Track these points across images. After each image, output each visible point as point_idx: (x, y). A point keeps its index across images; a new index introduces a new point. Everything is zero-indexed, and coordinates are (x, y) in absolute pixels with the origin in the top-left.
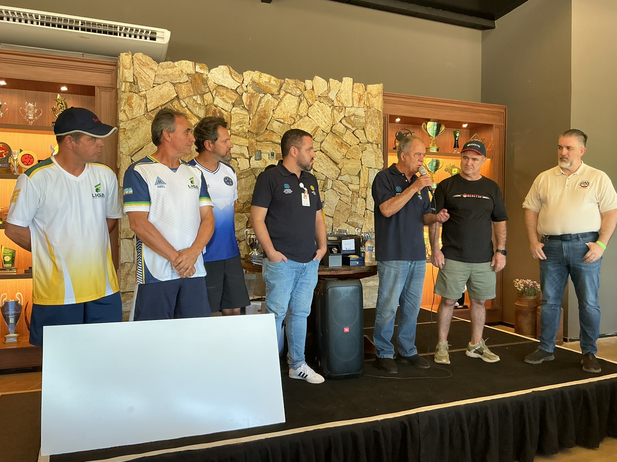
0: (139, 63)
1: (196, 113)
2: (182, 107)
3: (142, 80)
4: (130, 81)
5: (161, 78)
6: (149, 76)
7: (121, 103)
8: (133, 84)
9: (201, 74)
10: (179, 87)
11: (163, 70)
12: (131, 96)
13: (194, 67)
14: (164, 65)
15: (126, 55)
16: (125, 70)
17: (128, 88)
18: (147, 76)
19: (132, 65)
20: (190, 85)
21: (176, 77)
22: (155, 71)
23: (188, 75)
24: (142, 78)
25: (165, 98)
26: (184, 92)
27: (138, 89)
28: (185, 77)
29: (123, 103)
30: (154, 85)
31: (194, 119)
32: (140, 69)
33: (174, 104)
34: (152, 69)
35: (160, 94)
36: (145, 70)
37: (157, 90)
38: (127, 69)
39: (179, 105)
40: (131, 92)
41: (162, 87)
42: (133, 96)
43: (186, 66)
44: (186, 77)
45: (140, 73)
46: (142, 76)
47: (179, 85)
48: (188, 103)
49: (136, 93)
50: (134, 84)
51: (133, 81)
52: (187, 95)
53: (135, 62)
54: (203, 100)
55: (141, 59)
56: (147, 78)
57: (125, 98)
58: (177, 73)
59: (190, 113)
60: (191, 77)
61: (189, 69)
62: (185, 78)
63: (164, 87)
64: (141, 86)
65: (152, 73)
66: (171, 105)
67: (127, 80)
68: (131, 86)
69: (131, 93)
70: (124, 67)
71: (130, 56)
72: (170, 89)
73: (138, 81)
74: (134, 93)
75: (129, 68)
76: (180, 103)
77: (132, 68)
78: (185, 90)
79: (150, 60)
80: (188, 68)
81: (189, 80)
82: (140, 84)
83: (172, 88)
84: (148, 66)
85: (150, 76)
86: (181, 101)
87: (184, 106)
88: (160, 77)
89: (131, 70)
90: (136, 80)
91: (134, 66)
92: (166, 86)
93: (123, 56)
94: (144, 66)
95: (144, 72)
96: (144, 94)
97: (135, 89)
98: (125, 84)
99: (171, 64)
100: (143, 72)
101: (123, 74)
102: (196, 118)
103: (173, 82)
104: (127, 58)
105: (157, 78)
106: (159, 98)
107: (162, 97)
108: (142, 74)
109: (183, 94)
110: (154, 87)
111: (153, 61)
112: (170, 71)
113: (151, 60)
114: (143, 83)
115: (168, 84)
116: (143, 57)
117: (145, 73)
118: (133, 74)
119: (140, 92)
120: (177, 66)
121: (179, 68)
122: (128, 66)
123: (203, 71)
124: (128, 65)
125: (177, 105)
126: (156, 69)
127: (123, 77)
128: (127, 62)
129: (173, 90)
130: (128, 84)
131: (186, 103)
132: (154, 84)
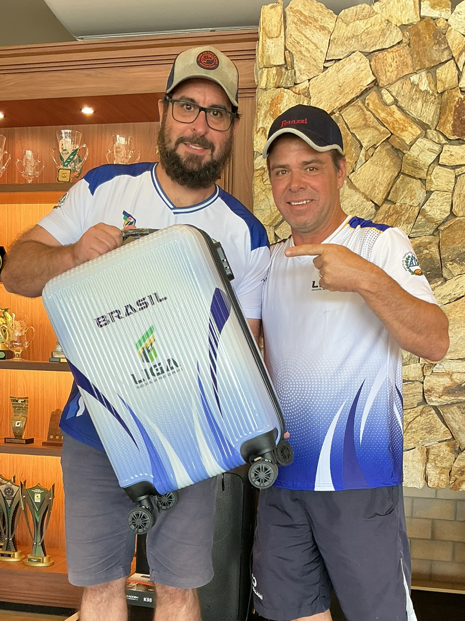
0: (295, 21)
1: (414, 115)
2: (385, 104)
3: (303, 58)
4: (278, 64)
5: (342, 44)
6: (315, 45)
7: (258, 114)
8: (284, 70)
9: (434, 19)
10: (379, 59)
11: (347, 26)
12: (278, 97)
13: (418, 6)
14: (350, 14)
15: (272, 7)
16: (268, 40)
17: (274, 79)
18: (311, 47)
19: (283, 26)
20: (404, 51)
21: (375, 37)
22: (329, 32)
23: (403, 27)
24: (301, 53)
25: (348, 90)
26: (391, 70)
27: (292, 78)
28: (394, 34)
29: (263, 112)
30: (327, 65)
31: (410, 128)
32: (298, 33)
33: (367, 102)
34: (323, 28)
35: (337, 82)
36: (308, 33)
37: (331, 75)
38: (272, 38)
39: (377, 101)
40: (279, 87)
41: (343, 66)
42: (282, 96)
43: (398, 9)
44: (398, 32)
45: (298, 43)
46: (303, 49)
47: (380, 55)
48: (398, 93)
49: (288, 88)
50: (286, 68)
51: (283, 62)
52: (398, 74)
53: (289, 19)
54: (435, 80)
55: (302, 10)
56: (311, 51)
57: (266, 101)
58: (377, 28)
59: (402, 117)
60: (409, 31)
61: (406, 13)
62: (396, 36)
63: (347, 66)
64: (299, 70)
65: (323, 37)
66: (360, 104)
67: (272, 63)
68: (279, 74)
69: (279, 90)
70: (267, 35)
71: (279, 9)
72: (359, 68)
73: (295, 62)
74: (285, 88)
75: (276, 35)
76: (381, 97)
77: (283, 33)
78: (394, 64)
79: (320, 9)
80: (404, 12)
81: (405, 40)
82: (299, 66)
83: (363, 64)
84: (315, 24)
85: (319, 44)
86: (384, 91)
87: (388, 102)
88: (339, 42)
89: (280, 38)
90: (289, 60)
91: (287, 30)
92: (352, 61)
93: (266, 11)
94: (306, 24)
95: (306, 37)
96: (304, 87)
97: (287, 79)
98: (268, 71)
99: (363, 9)
100: (304, 38)
101: (263, 52)
102: (414, 127)
103: (367, 50)
104: (274, 13)
105: (334, 46)
106: (335, 92)
107: (341, 89)
108: (302, 43)
109: (388, 74)
110: (325, 68)
111: (326, 11)
112: (361, 25)
113: (322, 7)
114: (304, 64)
115: (357, 56)
116: (305, 6)
117: (308, 41)
118: (283, 48)
119: (295, 84)
120: (380, 11)
121: (384, 15)
122: (274, 31)
123: (438, 12)
124: (275, 29)
125: (373, 102)
126: (331, 26)
127: (263, 57)
128: (273, 23)
129: (365, 69)
130: (274, 71)
131: (394, 94)
132: (326, 61)
